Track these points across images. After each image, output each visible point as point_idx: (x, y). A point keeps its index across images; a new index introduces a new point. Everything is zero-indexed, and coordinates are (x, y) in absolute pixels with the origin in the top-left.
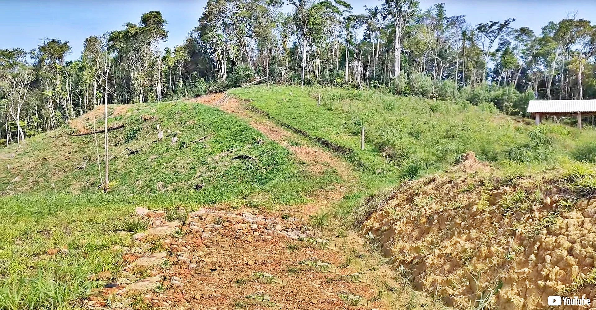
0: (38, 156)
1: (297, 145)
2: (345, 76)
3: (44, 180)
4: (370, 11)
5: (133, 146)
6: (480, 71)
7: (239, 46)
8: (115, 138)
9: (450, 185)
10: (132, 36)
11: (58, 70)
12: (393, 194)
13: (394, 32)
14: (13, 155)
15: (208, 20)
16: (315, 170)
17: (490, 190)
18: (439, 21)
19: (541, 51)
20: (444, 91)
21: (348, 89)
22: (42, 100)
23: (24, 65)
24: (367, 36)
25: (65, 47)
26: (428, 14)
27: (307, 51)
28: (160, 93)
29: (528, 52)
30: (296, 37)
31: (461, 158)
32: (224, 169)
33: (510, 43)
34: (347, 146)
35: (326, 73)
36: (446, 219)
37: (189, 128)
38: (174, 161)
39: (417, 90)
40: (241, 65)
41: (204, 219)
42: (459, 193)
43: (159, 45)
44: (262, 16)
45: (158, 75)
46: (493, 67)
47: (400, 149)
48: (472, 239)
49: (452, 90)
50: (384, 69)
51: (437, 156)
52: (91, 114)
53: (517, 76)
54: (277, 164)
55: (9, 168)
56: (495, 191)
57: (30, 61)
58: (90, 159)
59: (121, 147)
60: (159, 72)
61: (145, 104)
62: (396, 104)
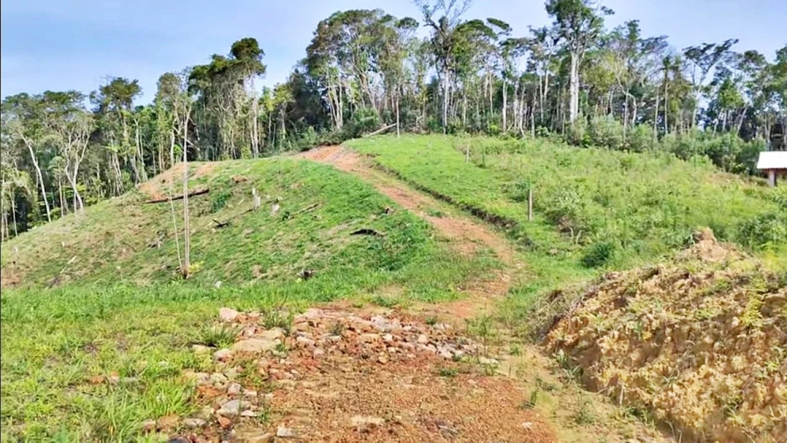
0: (100, 229)
1: (439, 215)
2: (502, 120)
3: (108, 261)
4: (536, 33)
5: (222, 216)
6: (689, 112)
7: (359, 83)
8: (198, 206)
9: (686, 282)
10: (220, 72)
11: (125, 117)
12: (591, 291)
13: (569, 60)
14: (69, 228)
15: (319, 49)
16: (464, 249)
17: (762, 293)
18: (631, 44)
19: (776, 84)
20: (638, 141)
21: (506, 139)
22: (106, 157)
23: (82, 112)
24: (531, 67)
25: (133, 88)
26: (616, 35)
27: (450, 88)
28: (257, 147)
29: (755, 85)
30: (435, 69)
31: (692, 237)
32: (342, 247)
33: (730, 73)
34: (509, 217)
35: (475, 116)
36: (686, 336)
37: (295, 192)
38: (274, 237)
39: (600, 138)
40: (362, 108)
41: (315, 325)
42: (704, 295)
43: (255, 83)
44: (390, 42)
45: (253, 124)
46: (706, 107)
47: (583, 220)
48: (736, 372)
49: (649, 138)
50: (556, 110)
51: (637, 231)
52: (167, 174)
53: (740, 118)
54: (413, 241)
55: (63, 245)
56: (770, 295)
57: (90, 106)
58: (166, 234)
59: (207, 217)
60: (255, 120)
61: (237, 161)
62: (574, 158)
